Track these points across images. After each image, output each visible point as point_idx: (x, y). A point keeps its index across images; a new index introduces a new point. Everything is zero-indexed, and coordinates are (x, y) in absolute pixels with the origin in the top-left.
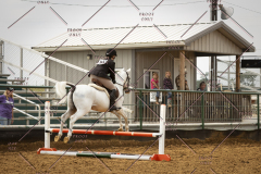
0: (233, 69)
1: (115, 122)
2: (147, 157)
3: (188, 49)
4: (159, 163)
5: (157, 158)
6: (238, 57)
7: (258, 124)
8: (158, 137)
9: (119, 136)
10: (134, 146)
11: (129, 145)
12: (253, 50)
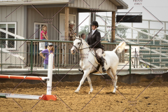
0: (110, 24)
1: (9, 67)
2: (37, 97)
3: (72, 5)
4: (47, 102)
5: (45, 98)
6: (113, 13)
7: (130, 70)
8: (46, 80)
9: (13, 80)
10: (26, 87)
11: (21, 87)
12: (126, 7)
